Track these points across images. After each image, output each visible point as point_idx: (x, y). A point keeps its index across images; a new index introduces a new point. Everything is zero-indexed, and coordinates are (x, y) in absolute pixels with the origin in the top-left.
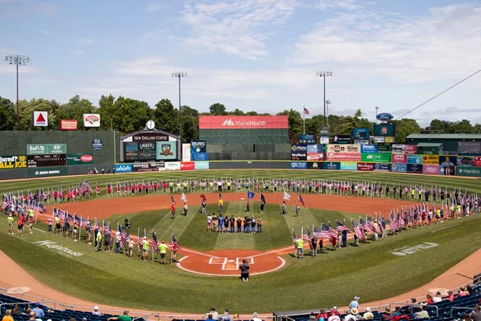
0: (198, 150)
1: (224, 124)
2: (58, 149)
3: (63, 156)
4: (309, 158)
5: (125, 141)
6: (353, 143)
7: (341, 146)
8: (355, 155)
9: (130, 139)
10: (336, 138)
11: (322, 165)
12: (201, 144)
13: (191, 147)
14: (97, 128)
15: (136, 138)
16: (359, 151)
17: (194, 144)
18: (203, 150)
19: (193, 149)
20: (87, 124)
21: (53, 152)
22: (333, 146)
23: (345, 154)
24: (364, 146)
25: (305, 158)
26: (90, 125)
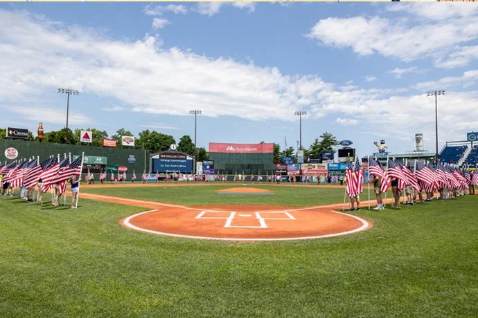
0: (208, 167)
1: (227, 149)
2: (99, 160)
3: (103, 166)
4: (288, 173)
5: (153, 157)
6: (321, 162)
7: (313, 165)
8: (323, 171)
9: (157, 157)
10: (309, 159)
11: (299, 179)
12: (209, 162)
13: (203, 164)
14: (131, 147)
15: (162, 156)
16: (326, 168)
17: (205, 162)
18: (212, 167)
19: (204, 166)
20: (124, 143)
21: (96, 162)
22: (307, 165)
23: (316, 171)
24: (330, 165)
25: (286, 174)
26: (126, 144)
